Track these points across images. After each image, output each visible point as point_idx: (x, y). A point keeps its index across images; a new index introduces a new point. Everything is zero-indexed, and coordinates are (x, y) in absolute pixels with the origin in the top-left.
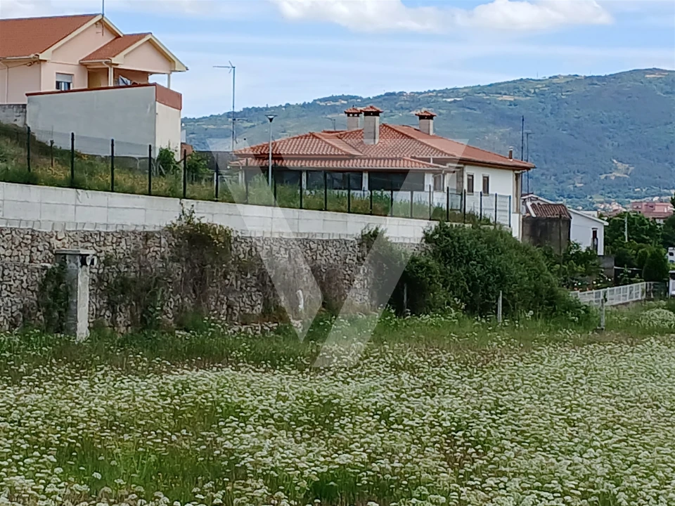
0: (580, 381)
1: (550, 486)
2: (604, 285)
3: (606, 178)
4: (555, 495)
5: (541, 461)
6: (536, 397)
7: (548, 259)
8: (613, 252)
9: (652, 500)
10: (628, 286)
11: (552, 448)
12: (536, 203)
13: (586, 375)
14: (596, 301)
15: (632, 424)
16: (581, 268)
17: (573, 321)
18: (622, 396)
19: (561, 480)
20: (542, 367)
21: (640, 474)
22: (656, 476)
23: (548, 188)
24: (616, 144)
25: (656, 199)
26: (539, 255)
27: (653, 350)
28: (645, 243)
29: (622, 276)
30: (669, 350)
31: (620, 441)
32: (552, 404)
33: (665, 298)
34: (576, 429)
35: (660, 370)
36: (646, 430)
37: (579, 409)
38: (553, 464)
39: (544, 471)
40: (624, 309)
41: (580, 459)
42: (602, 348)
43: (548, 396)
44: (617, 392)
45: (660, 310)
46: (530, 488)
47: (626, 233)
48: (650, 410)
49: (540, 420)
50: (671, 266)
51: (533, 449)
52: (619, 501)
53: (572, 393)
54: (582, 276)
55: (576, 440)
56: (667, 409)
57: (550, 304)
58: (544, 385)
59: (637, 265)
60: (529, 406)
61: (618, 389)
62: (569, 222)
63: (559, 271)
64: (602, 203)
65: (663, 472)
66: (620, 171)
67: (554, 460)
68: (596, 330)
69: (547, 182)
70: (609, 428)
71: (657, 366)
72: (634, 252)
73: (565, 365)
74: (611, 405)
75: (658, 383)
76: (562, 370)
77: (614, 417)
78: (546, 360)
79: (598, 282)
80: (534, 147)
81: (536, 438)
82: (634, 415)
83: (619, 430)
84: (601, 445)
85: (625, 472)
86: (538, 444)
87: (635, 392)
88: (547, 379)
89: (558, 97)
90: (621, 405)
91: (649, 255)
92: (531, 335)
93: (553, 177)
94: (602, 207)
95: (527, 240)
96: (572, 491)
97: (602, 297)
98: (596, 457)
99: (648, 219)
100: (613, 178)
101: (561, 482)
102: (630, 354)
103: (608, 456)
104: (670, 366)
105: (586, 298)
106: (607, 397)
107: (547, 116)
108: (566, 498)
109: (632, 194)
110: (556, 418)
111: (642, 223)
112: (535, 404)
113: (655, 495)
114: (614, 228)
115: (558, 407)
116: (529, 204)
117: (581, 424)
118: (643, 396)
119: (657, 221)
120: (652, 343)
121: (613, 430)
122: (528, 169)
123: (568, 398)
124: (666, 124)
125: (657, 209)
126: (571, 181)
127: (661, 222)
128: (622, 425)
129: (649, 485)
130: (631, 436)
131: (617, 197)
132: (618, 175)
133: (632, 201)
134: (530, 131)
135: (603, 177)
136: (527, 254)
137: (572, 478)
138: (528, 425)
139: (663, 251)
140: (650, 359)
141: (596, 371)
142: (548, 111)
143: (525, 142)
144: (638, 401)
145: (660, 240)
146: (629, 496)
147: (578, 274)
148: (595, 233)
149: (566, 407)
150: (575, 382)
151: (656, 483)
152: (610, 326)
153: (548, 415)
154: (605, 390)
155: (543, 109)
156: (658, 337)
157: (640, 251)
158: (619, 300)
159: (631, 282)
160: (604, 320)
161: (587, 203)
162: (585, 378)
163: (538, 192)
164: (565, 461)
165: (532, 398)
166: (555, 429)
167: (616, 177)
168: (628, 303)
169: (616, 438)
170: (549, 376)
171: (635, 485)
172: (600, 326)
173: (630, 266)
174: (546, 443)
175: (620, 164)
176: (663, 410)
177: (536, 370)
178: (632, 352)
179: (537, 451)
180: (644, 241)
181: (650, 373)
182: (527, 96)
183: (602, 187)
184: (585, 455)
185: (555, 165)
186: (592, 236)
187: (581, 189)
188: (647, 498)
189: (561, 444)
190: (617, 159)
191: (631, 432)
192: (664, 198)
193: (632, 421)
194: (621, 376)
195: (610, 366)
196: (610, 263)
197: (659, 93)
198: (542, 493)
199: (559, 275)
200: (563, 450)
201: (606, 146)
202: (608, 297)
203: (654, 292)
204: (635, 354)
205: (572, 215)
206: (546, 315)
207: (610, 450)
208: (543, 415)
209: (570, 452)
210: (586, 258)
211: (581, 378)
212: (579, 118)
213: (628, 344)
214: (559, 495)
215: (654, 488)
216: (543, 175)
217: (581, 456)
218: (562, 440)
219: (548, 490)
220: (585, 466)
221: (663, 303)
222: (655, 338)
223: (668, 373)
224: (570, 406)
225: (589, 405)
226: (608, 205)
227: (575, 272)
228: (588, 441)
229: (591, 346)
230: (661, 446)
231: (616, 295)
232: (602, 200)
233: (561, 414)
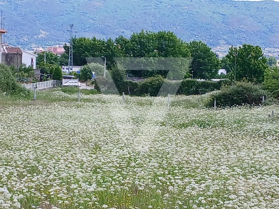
0: (25, 121)
1: (11, 164)
2: (36, 81)
3: (37, 37)
4: (13, 167)
5: (7, 154)
6: (6, 127)
7: (12, 70)
8: (40, 68)
9: (53, 168)
10: (46, 82)
11: (12, 148)
12: (8, 47)
13: (27, 118)
14: (33, 88)
15: (45, 138)
16: (26, 74)
17: (23, 96)
18: (42, 126)
19: (15, 161)
20: (9, 115)
21: (48, 158)
22: (55, 159)
23: (13, 41)
24: (41, 23)
25: (57, 46)
26: (8, 69)
27: (55, 108)
28: (53, 64)
29: (43, 78)
30: (62, 108)
31: (41, 145)
32: (13, 130)
33: (61, 87)
34: (22, 140)
35: (58, 116)
36: (51, 140)
37: (24, 132)
38: (12, 155)
39: (8, 158)
40: (44, 91)
41: (24, 153)
42: (34, 107)
43: (11, 127)
44: (40, 125)
45: (59, 91)
46: (2, 165)
47: (45, 60)
48: (53, 132)
49: (8, 137)
50: (63, 74)
51: (4, 149)
52: (39, 169)
53: (21, 126)
54: (27, 77)
55: (22, 145)
56: (60, 131)
57: (13, 89)
58: (10, 122)
59: (49, 73)
60: (3, 131)
61: (41, 124)
62: (21, 55)
63: (17, 75)
64: (35, 47)
65: (57, 157)
66: (43, 34)
67: (13, 153)
68: (32, 100)
69: (13, 39)
70: (36, 139)
71: (57, 114)
72: (48, 68)
73: (19, 114)
74: (37, 130)
75: (57, 121)
76: (18, 116)
77: (38, 135)
78: (11, 112)
79: (33, 80)
80: (7, 24)
81: (6, 144)
82: (47, 134)
83: (40, 141)
84: (33, 147)
85: (42, 157)
86: (6, 147)
87: (47, 125)
88: (11, 120)
89: (17, 3)
90: (41, 130)
91: (54, 69)
92: (5, 102)
93: (15, 36)
94: (36, 49)
95: (4, 62)
96: (20, 166)
97: (35, 86)
98: (30, 152)
99: (54, 54)
100: (40, 37)
101: (15, 162)
102: (46, 110)
103: (35, 151)
104: (62, 114)
105: (28, 87)
106: (35, 127)
107: (12, 11)
108: (17, 168)
109: (48, 44)
110: (14, 136)
111: (52, 56)
112: (6, 131)
113: (54, 166)
114: (40, 58)
115: (15, 132)
116: (4, 47)
117: (25, 138)
118: (50, 126)
119: (58, 55)
120: (55, 105)
121: (38, 140)
122: (4, 33)
123: (20, 128)
124: (62, 15)
125: (58, 50)
126: (22, 38)
127: (60, 55)
128: (41, 138)
129: (52, 162)
130: (45, 143)
131: (42, 45)
132: (42, 36)
133: (48, 47)
134: (5, 17)
135: (36, 37)
136: (3, 68)
137: (20, 160)
138: (3, 139)
139: (60, 67)
140: (54, 111)
141: (32, 116)
142: (13, 9)
143: (3, 21)
144: (48, 128)
145: (59, 63)
146: (43, 166)
147: (25, 77)
148: (32, 60)
149: (19, 131)
150: (23, 121)
151: (54, 161)
152: (38, 98)
153: (11, 135)
154: (35, 124)
155: (11, 8)
156: (57, 102)
157: (51, 67)
158: (42, 87)
159: (47, 80)
160: (35, 96)
161: (29, 47)
162: (27, 119)
163: (9, 43)
164: (18, 154)
165: (4, 128)
166: (14, 141)
167: (41, 37)
168: (46, 89)
169: (39, 143)
170: (12, 119)
171: (46, 162)
172: (34, 98)
173: (47, 73)
174: (10, 146)
175: (43, 31)
176: (58, 132)
177: (7, 116)
178: (47, 108)
179: (5, 150)
180: (52, 63)
181: (54, 117)
182: (4, 2)
183: (35, 41)
184: (26, 151)
185: (16, 31)
186: (31, 61)
187: (26, 41)
188: (51, 167)
189: (16, 146)
190: (42, 29)
191: (45, 141)
192: (61, 46)
193: (46, 137)
194: (42, 118)
195: (38, 114)
196: (38, 72)
197: (59, 2)
198: (7, 167)
199: (17, 77)
200: (17, 149)
201: (37, 24)
202: (37, 86)
203: (56, 84)
204: (48, 109)
205: (23, 52)
206: (12, 93)
207: (36, 149)
208: (9, 135)
209: (20, 150)
210: (28, 70)
211: (25, 119)
212: (25, 12)
213: (45, 105)
214: (14, 167)
215: (53, 163)
216: (11, 35)
217: (24, 151)
218: (17, 145)
219: (10, 166)
220: (26, 155)
221: (60, 88)
222: (56, 103)
223: (61, 117)
224: (20, 131)
225: (28, 130)
226: (38, 48)
227: (24, 76)
228: (27, 145)
229: (30, 106)
230: (57, 146)
231: (40, 86)
232: (35, 46)
233: (17, 134)
